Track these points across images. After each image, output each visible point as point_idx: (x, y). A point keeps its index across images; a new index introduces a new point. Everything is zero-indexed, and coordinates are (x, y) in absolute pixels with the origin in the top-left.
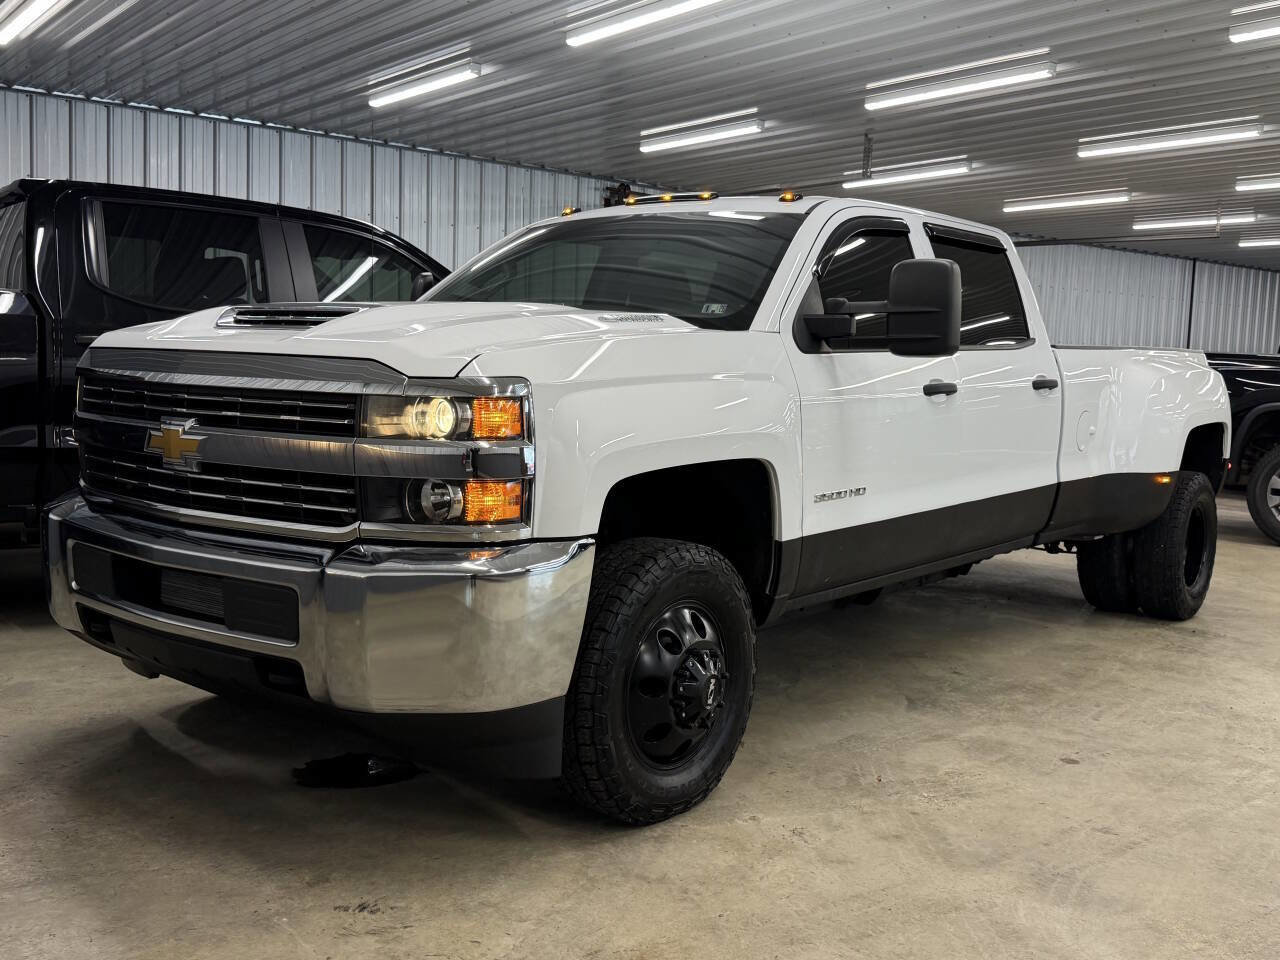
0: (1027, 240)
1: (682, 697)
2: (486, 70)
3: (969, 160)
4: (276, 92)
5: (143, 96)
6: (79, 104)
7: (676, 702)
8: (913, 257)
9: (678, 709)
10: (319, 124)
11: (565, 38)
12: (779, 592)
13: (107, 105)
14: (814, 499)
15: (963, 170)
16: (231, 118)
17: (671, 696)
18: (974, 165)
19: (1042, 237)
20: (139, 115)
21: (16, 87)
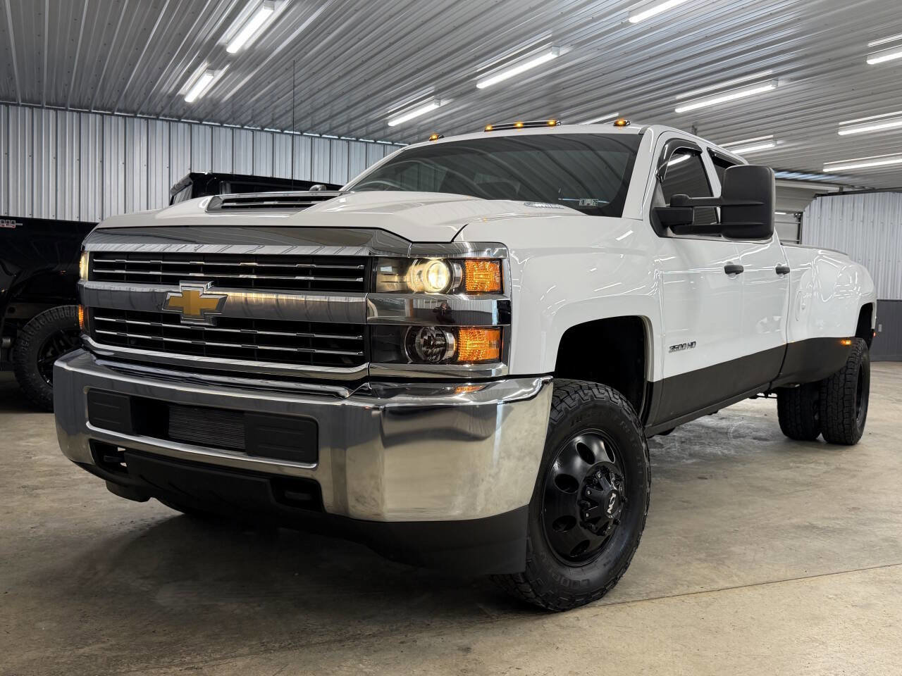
0: (851, 190)
1: (588, 499)
2: (444, 103)
3: (775, 139)
4: (345, 117)
5: (272, 124)
6: (238, 131)
7: (583, 502)
8: (712, 195)
9: (583, 508)
10: (371, 136)
11: (476, 84)
12: (648, 422)
13: (253, 130)
14: (669, 350)
15: (770, 146)
16: (321, 135)
17: (579, 497)
18: (778, 142)
19: (863, 187)
20: (270, 136)
21: (204, 123)
